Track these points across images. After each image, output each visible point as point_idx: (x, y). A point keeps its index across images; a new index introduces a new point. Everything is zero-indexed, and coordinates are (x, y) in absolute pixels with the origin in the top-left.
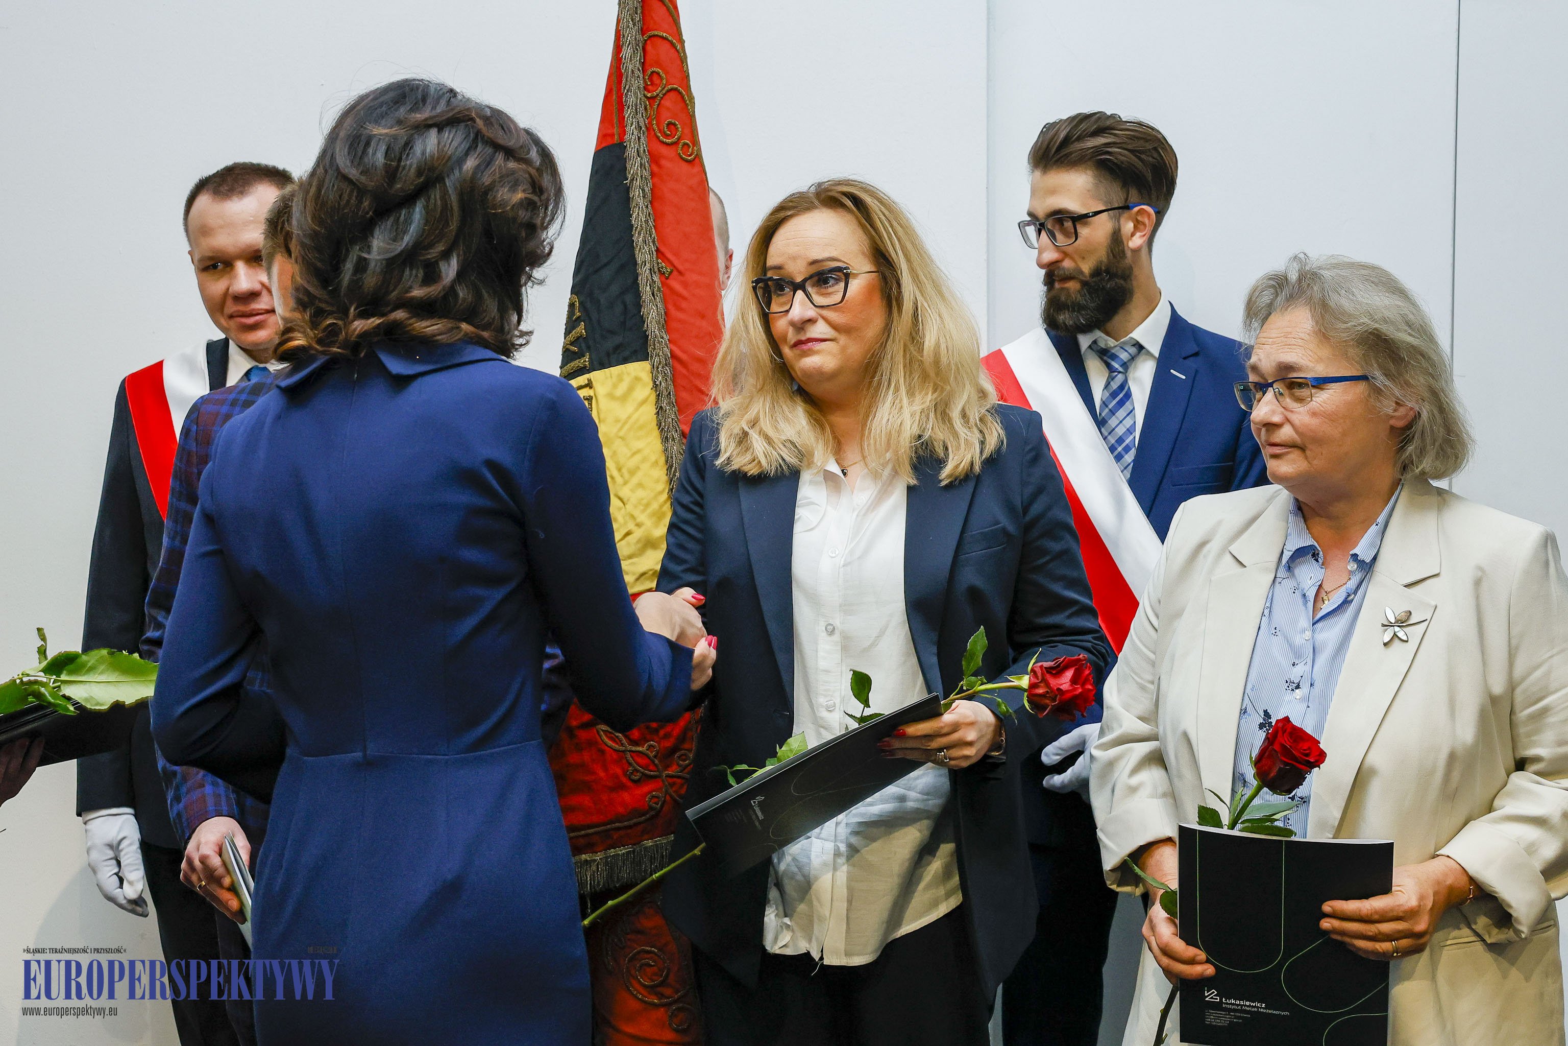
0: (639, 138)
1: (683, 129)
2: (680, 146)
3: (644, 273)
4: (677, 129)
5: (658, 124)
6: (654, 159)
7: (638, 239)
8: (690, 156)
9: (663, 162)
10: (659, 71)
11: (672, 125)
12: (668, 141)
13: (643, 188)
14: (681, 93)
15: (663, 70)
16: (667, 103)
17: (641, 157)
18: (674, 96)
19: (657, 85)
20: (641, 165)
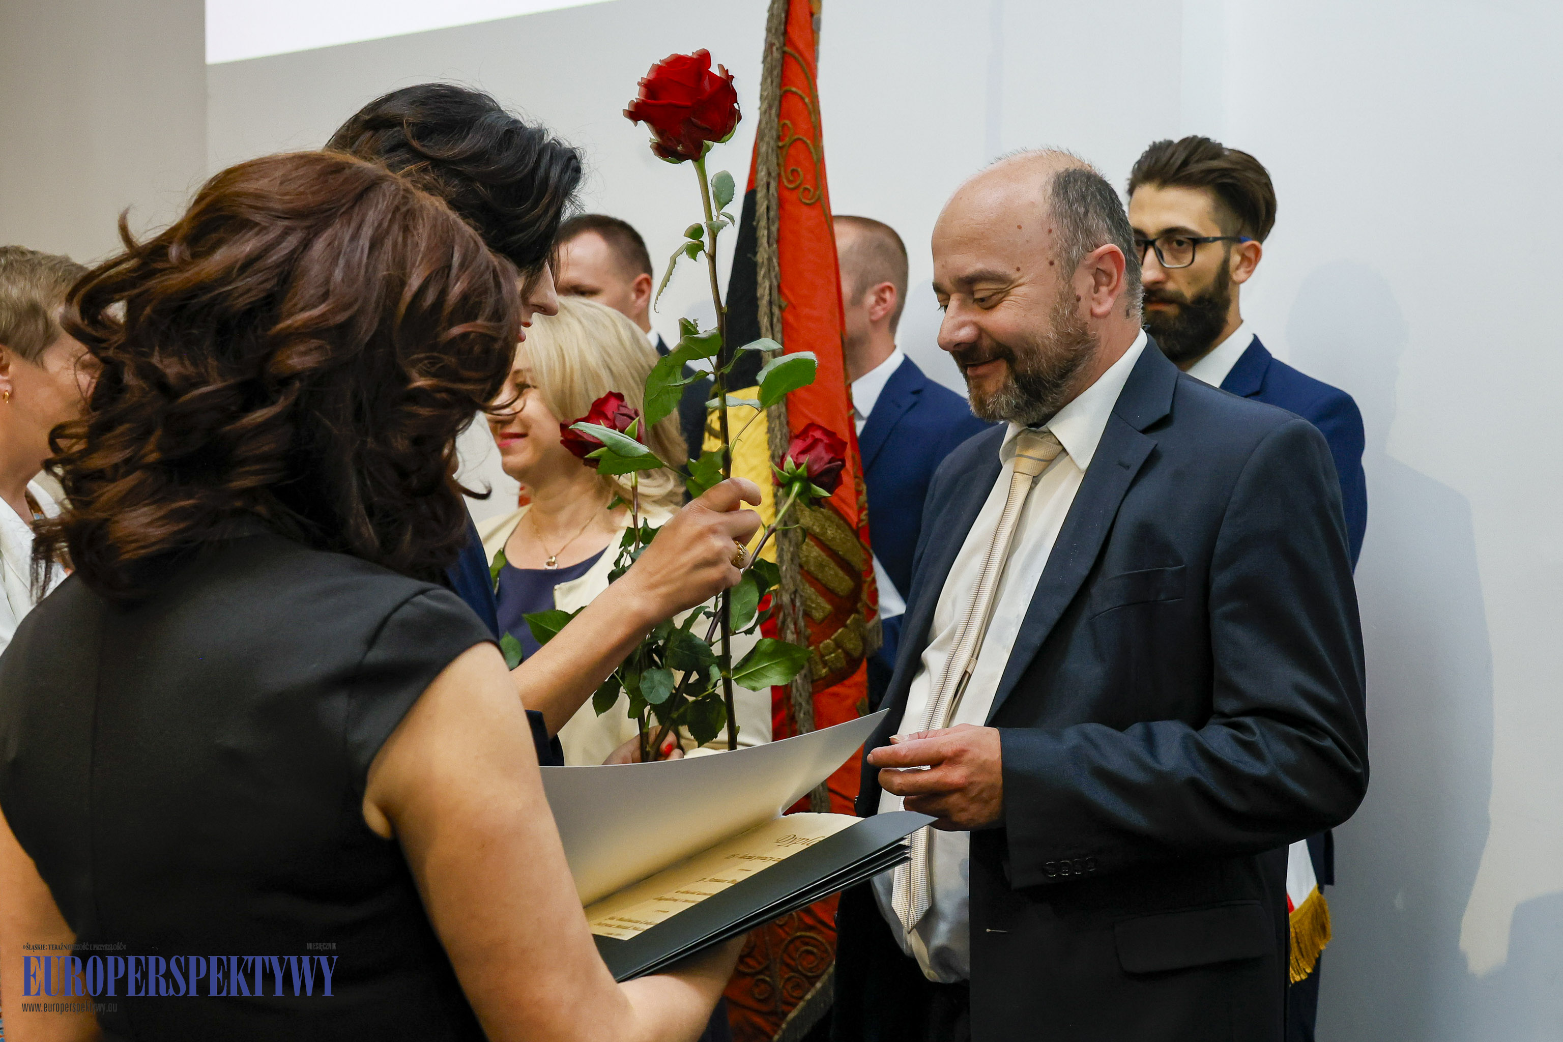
0: (768, 184)
1: (805, 175)
2: (801, 190)
3: (763, 303)
4: (799, 175)
5: (785, 172)
6: (782, 203)
7: (762, 272)
8: (809, 199)
9: (788, 207)
10: (787, 122)
11: (794, 172)
12: (791, 186)
13: (769, 229)
14: (804, 143)
15: (794, 123)
16: (793, 152)
17: (769, 201)
18: (799, 144)
19: (785, 136)
20: (768, 208)
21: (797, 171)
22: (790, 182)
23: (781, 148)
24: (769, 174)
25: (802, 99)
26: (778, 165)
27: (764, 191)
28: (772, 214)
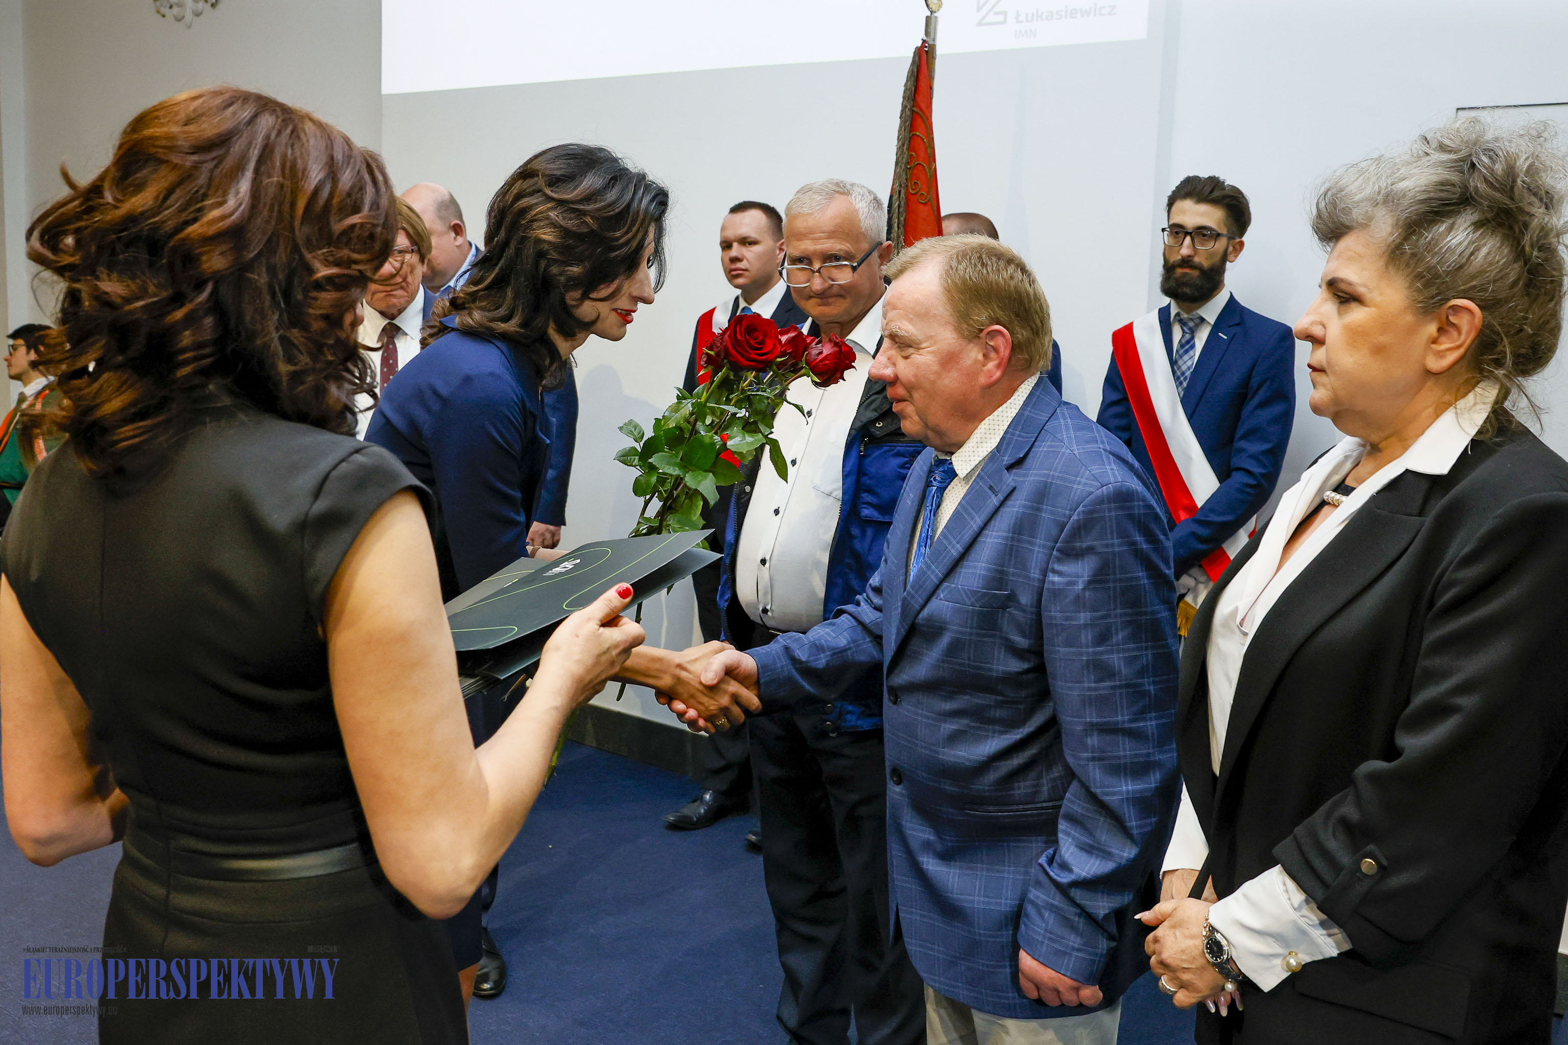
0: (900, 191)
1: (921, 185)
2: (919, 195)
4: (918, 186)
5: (911, 184)
6: (908, 204)
8: (924, 200)
9: (911, 205)
10: (913, 154)
11: (916, 184)
12: (913, 192)
13: (899, 219)
14: (923, 166)
15: (916, 153)
16: (915, 172)
17: (900, 202)
18: (920, 168)
19: (911, 161)
20: (899, 206)
21: (917, 183)
22: (913, 190)
23: (909, 169)
24: (901, 186)
25: (923, 140)
26: (907, 180)
27: (897, 196)
28: (901, 210)
